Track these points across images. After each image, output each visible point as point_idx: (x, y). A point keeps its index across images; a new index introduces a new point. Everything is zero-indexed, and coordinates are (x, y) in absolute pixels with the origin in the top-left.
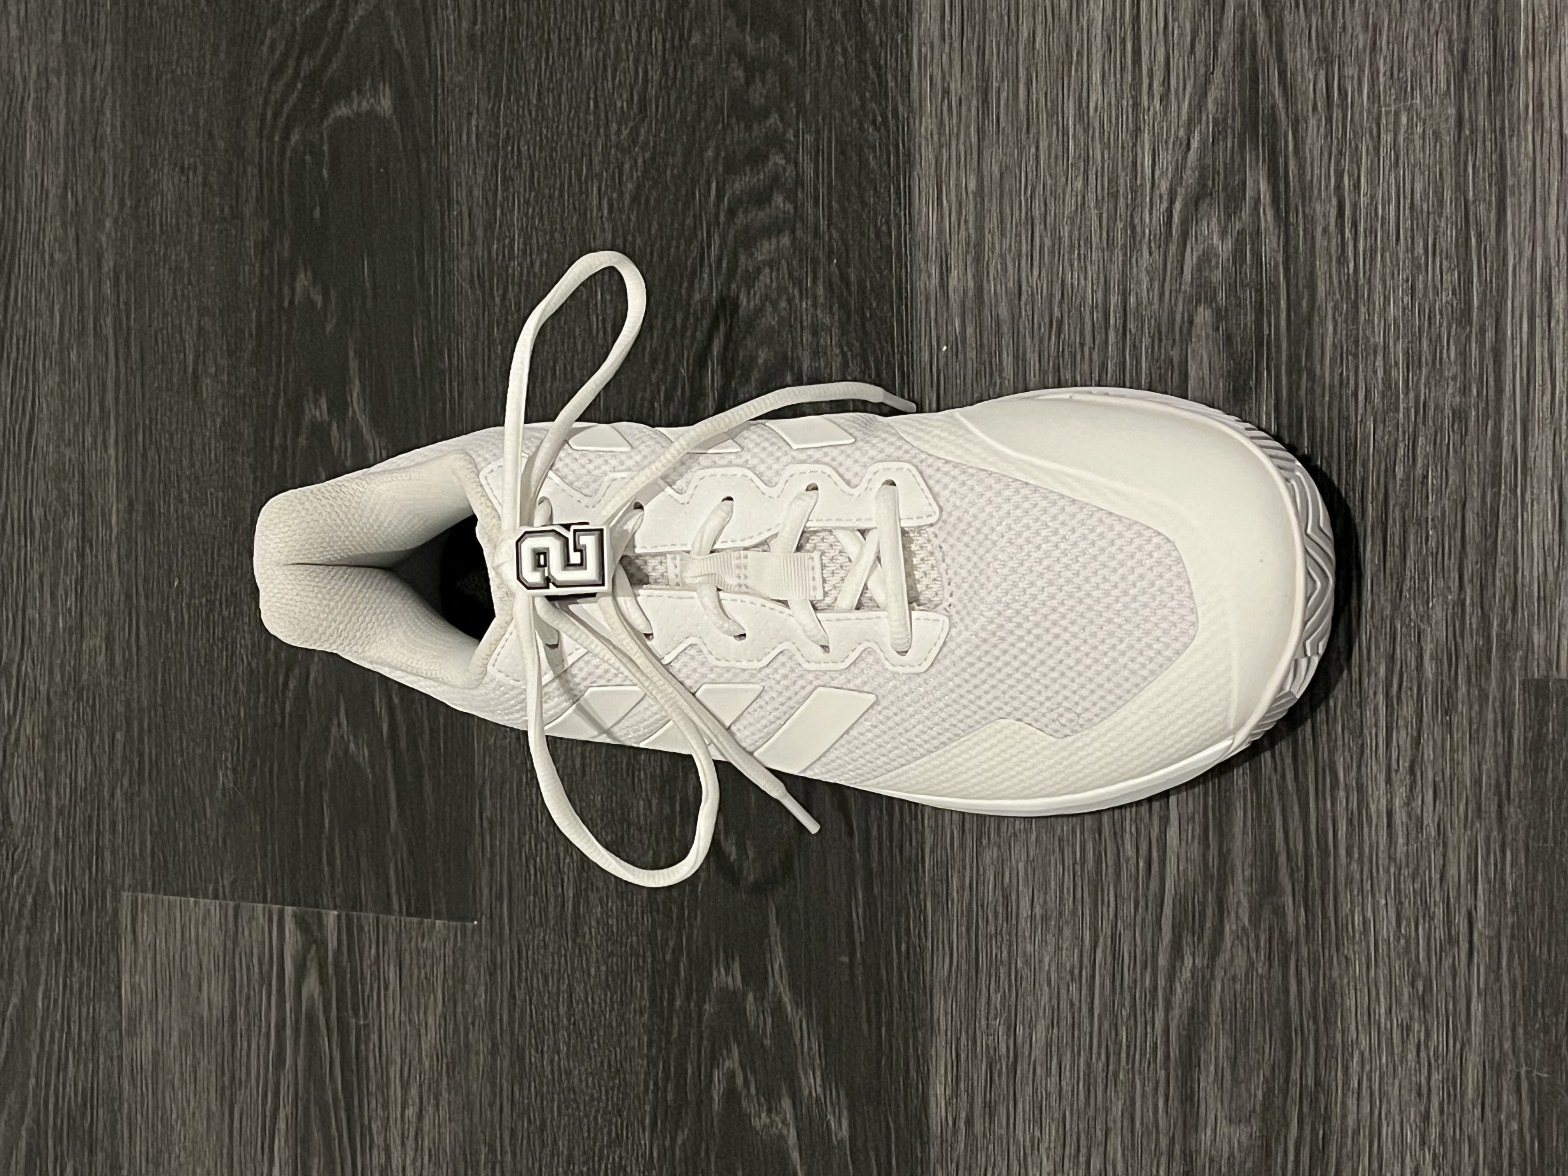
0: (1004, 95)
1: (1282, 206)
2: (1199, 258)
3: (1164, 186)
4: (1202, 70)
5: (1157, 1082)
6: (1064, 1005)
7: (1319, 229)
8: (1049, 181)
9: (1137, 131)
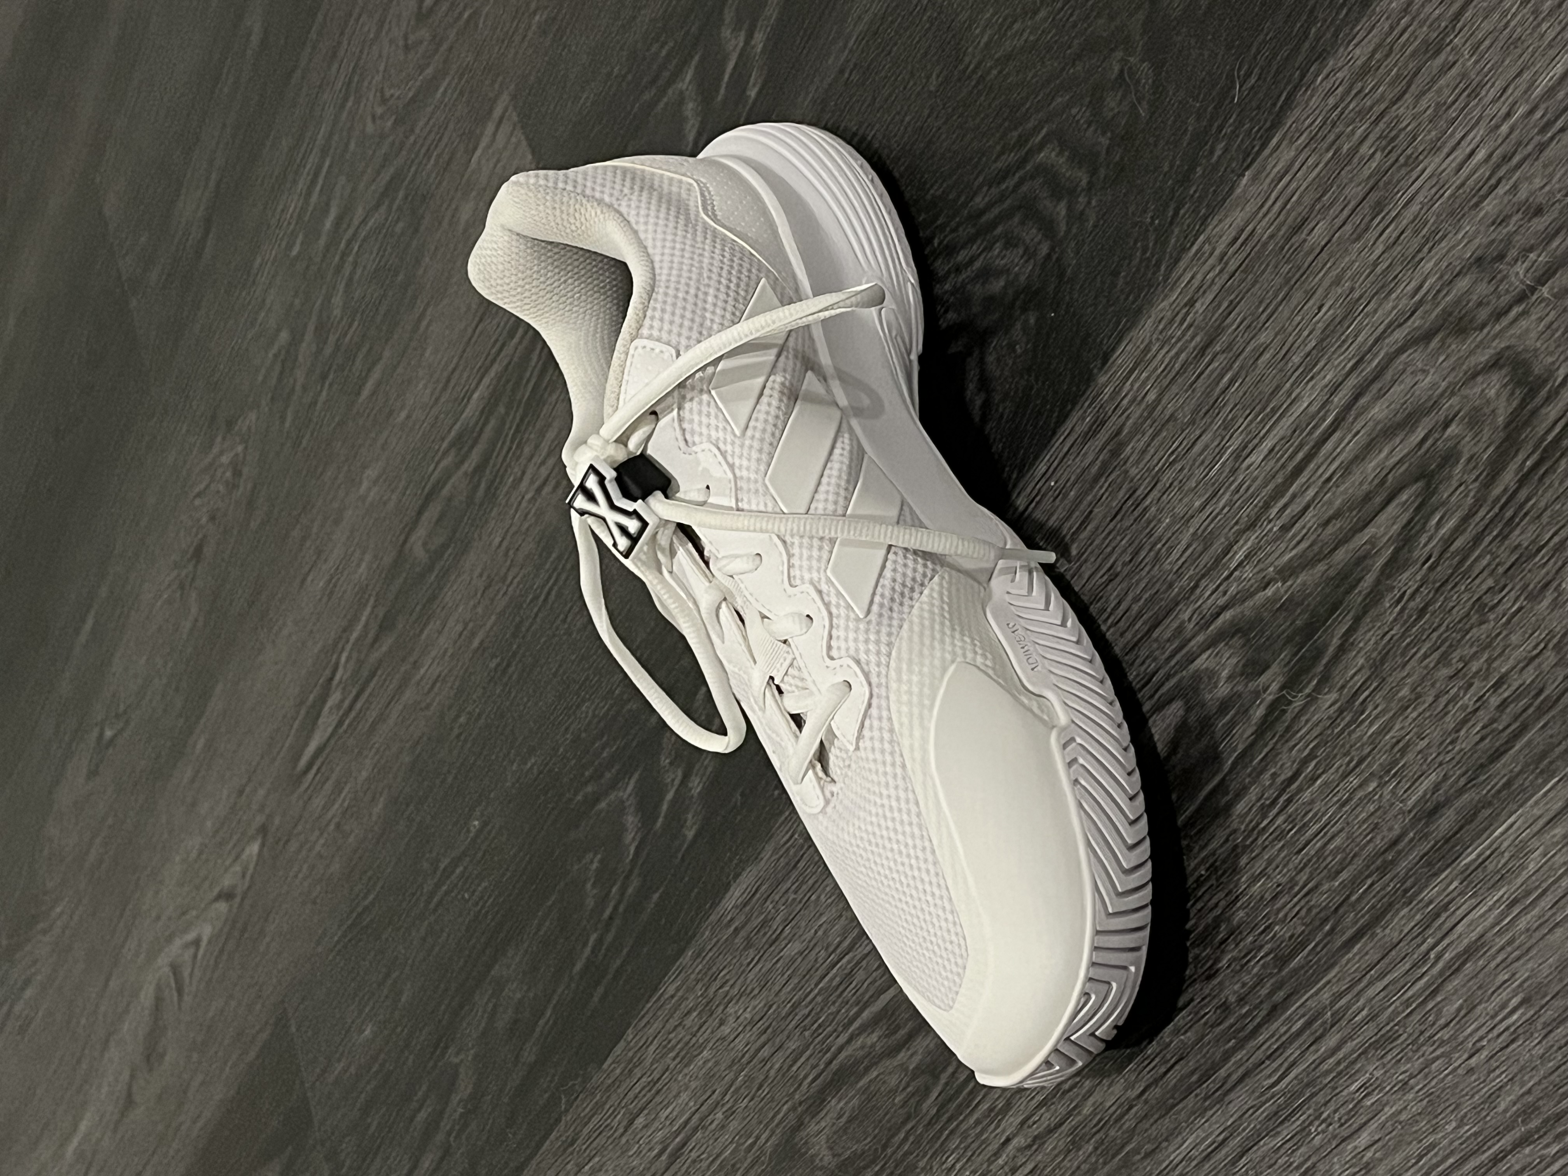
0: (1215, 364)
1: (1270, 719)
2: (1207, 669)
3: (1233, 590)
4: (1316, 548)
5: (817, 1065)
6: (813, 953)
7: (1273, 770)
8: (1186, 471)
9: (1252, 526)
